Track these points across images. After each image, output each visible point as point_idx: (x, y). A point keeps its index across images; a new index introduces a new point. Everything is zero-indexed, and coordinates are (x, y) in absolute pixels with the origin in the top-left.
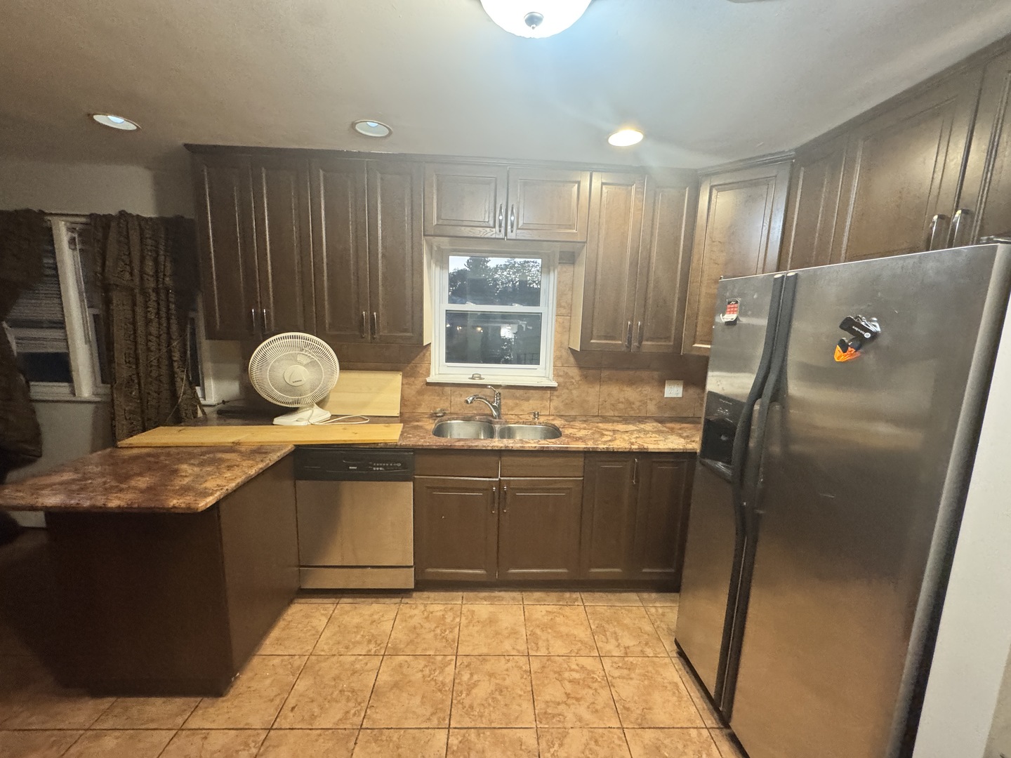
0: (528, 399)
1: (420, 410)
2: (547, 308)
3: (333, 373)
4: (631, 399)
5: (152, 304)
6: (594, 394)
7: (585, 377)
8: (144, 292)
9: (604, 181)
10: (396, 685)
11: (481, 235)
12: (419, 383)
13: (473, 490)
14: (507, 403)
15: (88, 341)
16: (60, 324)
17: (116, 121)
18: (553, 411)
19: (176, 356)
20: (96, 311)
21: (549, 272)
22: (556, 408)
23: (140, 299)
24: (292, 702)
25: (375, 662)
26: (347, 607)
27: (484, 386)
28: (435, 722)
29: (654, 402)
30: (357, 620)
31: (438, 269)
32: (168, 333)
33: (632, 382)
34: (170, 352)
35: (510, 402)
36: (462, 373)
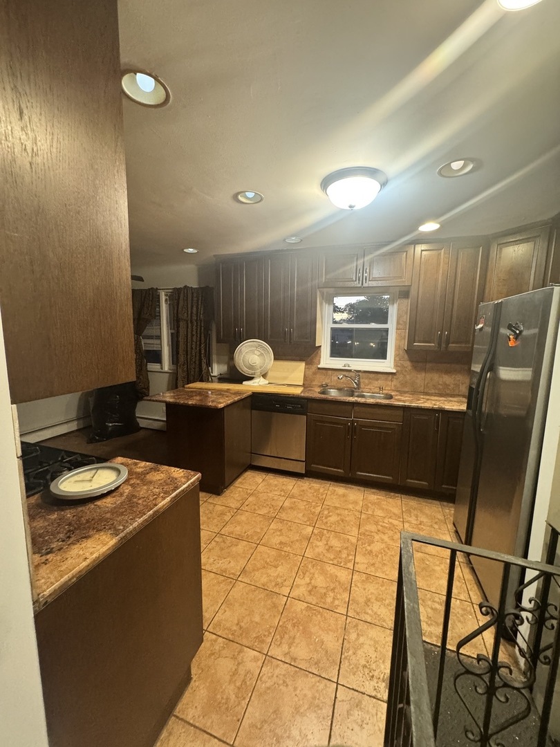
0: (377, 380)
1: (314, 383)
2: (392, 325)
3: (271, 360)
4: (447, 383)
5: (194, 327)
6: (421, 379)
7: (415, 368)
8: (191, 322)
9: (423, 249)
10: (292, 508)
11: (349, 286)
12: (314, 368)
13: (338, 424)
14: (364, 381)
15: (168, 345)
16: (159, 337)
17: (191, 250)
18: (393, 388)
19: (203, 352)
20: (173, 331)
21: (393, 304)
22: (395, 386)
23: (190, 325)
24: (246, 503)
25: (284, 498)
26: (272, 477)
27: (350, 371)
28: (308, 523)
29: (465, 386)
30: (276, 482)
31: (327, 305)
32: (200, 340)
33: (447, 372)
34: (200, 350)
35: (366, 381)
36: (339, 363)
